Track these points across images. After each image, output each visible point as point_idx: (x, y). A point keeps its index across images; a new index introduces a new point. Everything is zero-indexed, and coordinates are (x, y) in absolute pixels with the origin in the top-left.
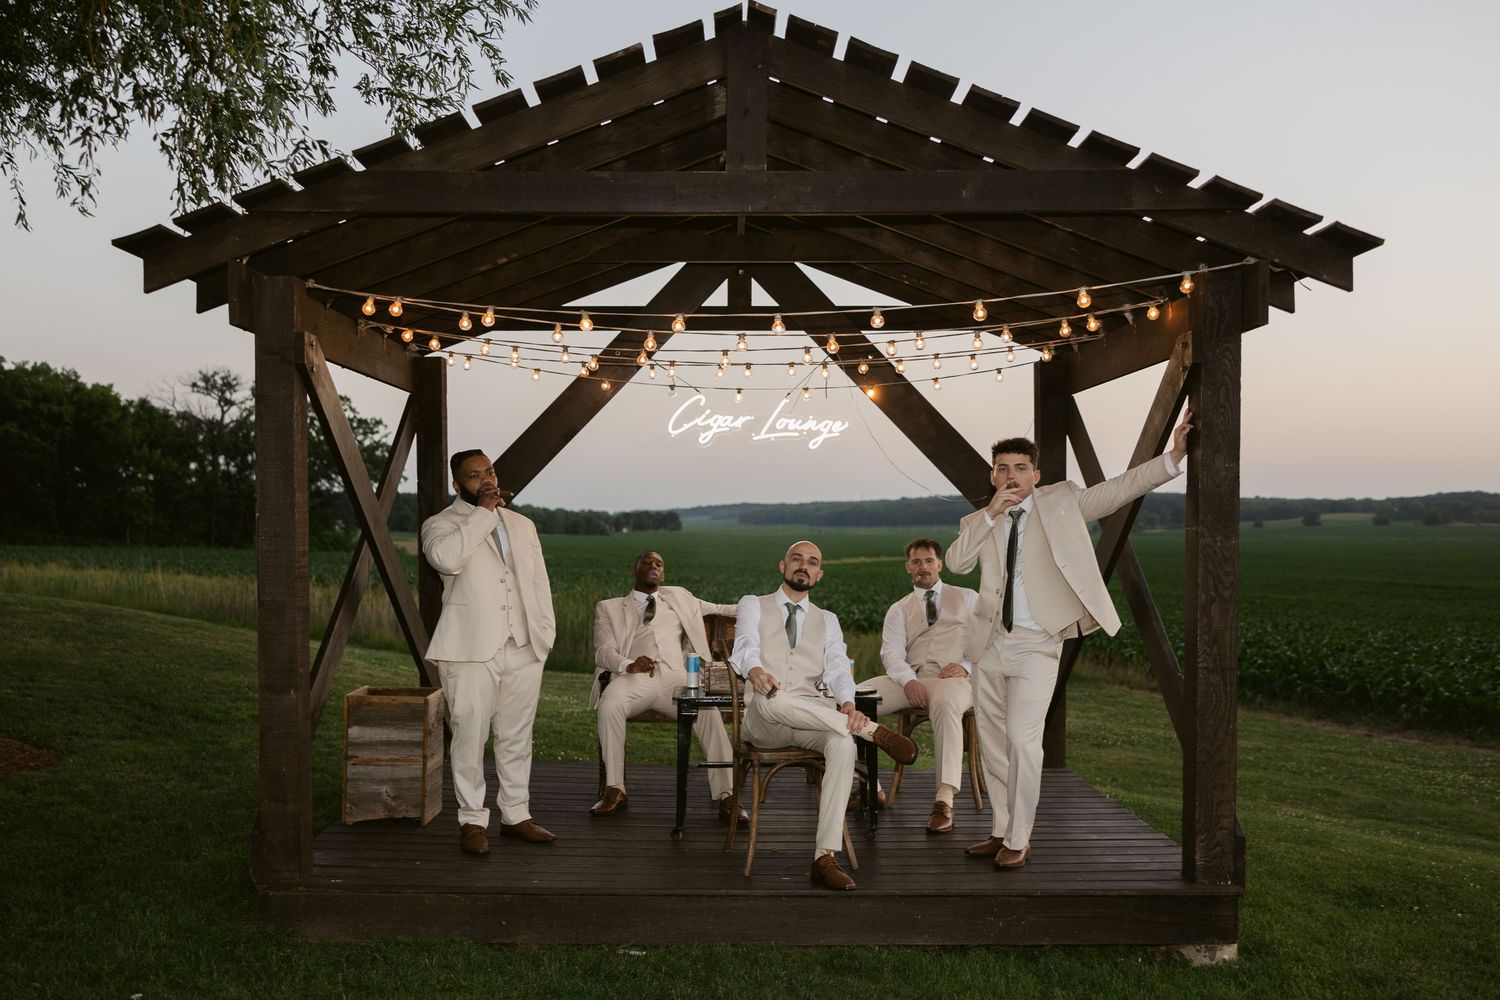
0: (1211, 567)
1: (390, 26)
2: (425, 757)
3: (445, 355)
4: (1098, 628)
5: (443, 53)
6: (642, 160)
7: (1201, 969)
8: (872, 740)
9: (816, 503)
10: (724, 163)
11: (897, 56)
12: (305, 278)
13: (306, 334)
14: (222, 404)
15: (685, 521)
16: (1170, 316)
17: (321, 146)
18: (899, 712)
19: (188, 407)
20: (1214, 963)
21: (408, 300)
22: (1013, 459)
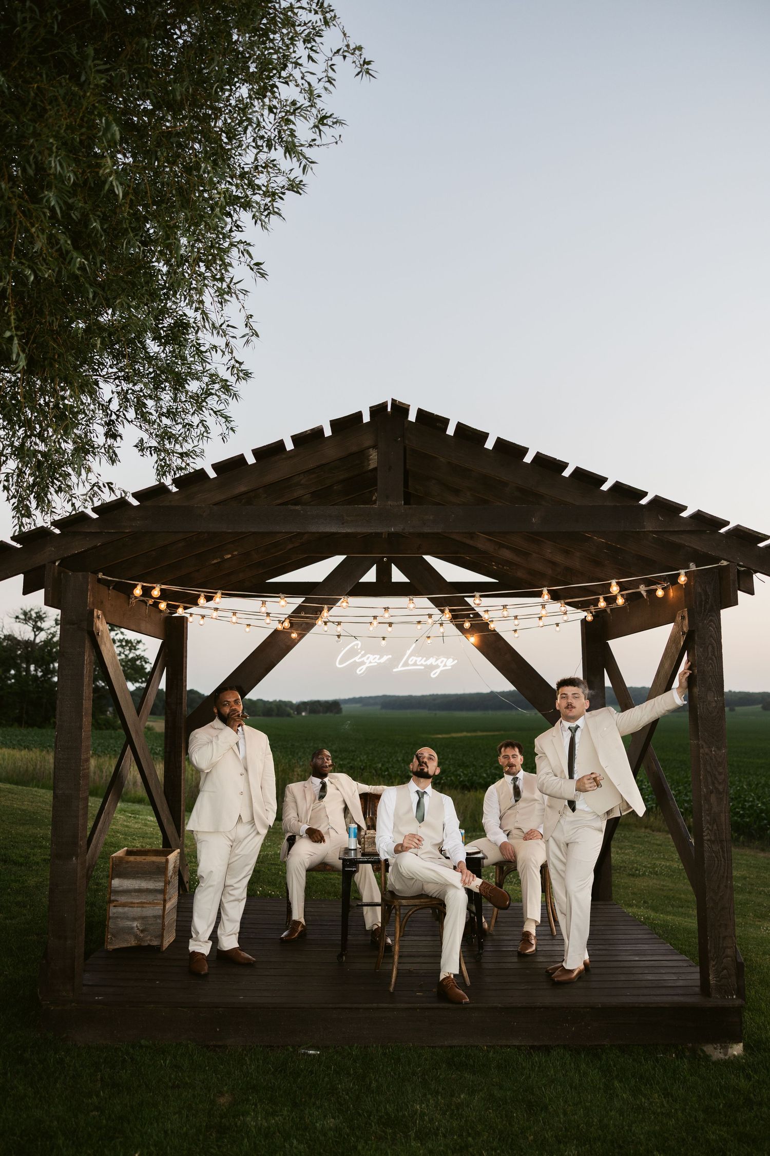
0: (709, 768)
1: (158, 407)
2: (165, 901)
3: (188, 615)
4: (631, 810)
5: (191, 423)
6: (322, 496)
7: (718, 1063)
8: (478, 891)
9: (433, 695)
10: (376, 500)
11: (488, 434)
12: (96, 573)
13: (95, 610)
14: (35, 630)
15: (344, 707)
16: (672, 594)
17: (108, 486)
18: (496, 864)
19: (12, 632)
20: (727, 1057)
21: (164, 587)
22: (569, 690)
